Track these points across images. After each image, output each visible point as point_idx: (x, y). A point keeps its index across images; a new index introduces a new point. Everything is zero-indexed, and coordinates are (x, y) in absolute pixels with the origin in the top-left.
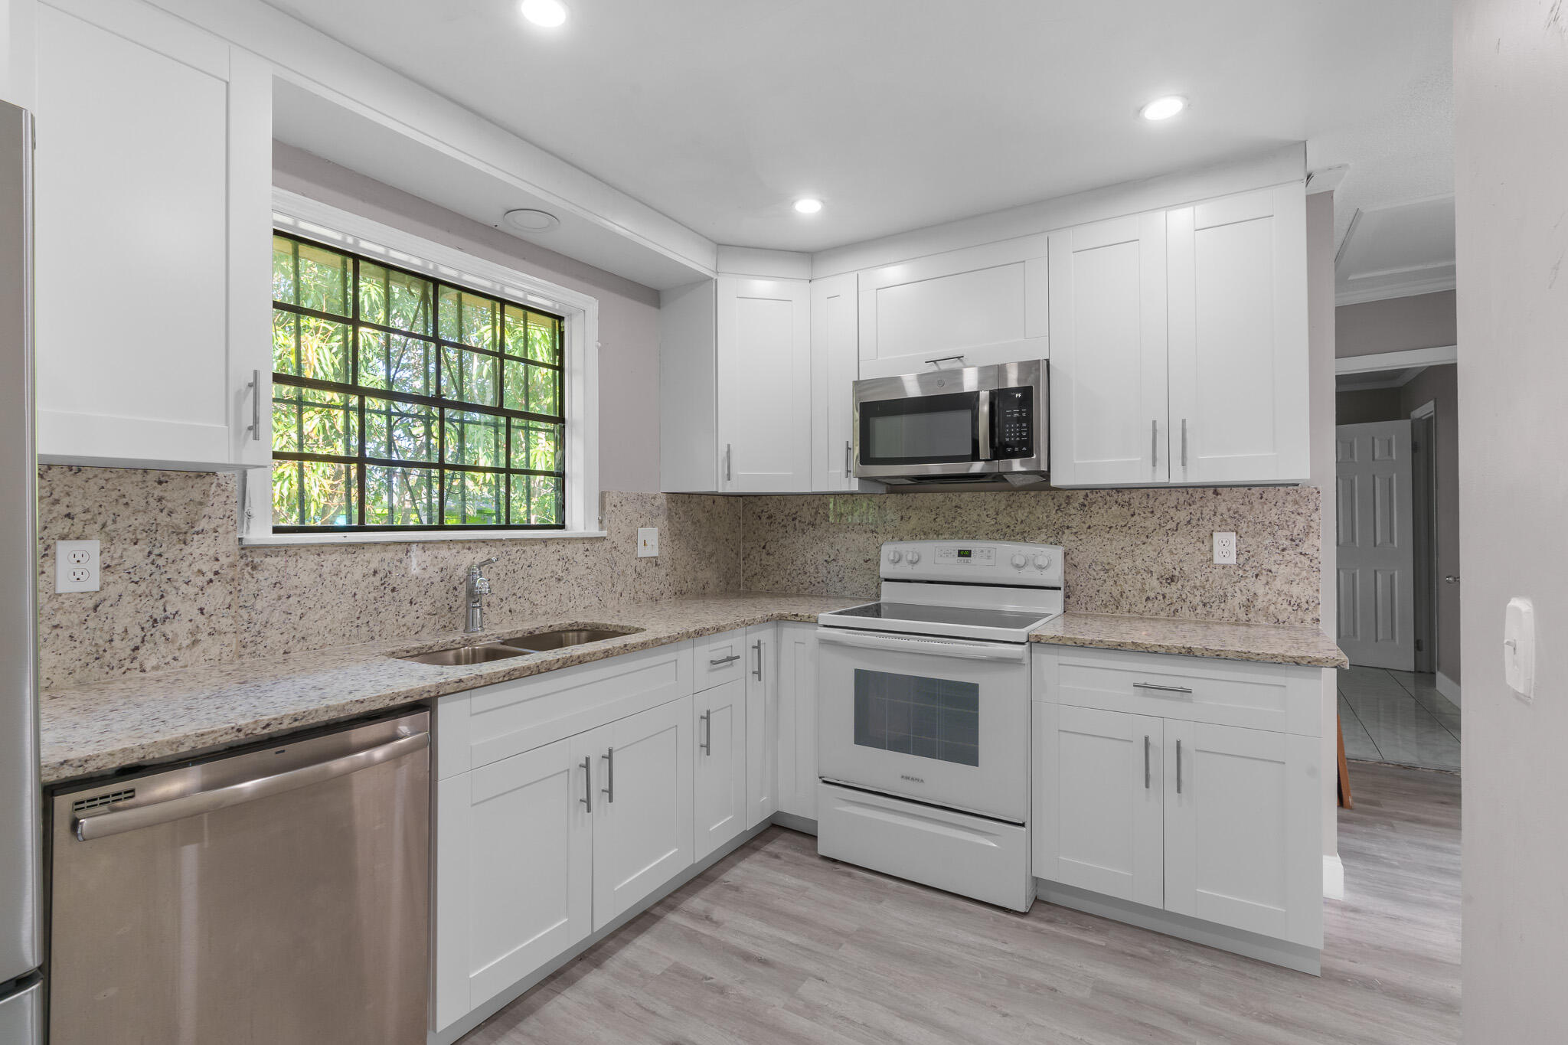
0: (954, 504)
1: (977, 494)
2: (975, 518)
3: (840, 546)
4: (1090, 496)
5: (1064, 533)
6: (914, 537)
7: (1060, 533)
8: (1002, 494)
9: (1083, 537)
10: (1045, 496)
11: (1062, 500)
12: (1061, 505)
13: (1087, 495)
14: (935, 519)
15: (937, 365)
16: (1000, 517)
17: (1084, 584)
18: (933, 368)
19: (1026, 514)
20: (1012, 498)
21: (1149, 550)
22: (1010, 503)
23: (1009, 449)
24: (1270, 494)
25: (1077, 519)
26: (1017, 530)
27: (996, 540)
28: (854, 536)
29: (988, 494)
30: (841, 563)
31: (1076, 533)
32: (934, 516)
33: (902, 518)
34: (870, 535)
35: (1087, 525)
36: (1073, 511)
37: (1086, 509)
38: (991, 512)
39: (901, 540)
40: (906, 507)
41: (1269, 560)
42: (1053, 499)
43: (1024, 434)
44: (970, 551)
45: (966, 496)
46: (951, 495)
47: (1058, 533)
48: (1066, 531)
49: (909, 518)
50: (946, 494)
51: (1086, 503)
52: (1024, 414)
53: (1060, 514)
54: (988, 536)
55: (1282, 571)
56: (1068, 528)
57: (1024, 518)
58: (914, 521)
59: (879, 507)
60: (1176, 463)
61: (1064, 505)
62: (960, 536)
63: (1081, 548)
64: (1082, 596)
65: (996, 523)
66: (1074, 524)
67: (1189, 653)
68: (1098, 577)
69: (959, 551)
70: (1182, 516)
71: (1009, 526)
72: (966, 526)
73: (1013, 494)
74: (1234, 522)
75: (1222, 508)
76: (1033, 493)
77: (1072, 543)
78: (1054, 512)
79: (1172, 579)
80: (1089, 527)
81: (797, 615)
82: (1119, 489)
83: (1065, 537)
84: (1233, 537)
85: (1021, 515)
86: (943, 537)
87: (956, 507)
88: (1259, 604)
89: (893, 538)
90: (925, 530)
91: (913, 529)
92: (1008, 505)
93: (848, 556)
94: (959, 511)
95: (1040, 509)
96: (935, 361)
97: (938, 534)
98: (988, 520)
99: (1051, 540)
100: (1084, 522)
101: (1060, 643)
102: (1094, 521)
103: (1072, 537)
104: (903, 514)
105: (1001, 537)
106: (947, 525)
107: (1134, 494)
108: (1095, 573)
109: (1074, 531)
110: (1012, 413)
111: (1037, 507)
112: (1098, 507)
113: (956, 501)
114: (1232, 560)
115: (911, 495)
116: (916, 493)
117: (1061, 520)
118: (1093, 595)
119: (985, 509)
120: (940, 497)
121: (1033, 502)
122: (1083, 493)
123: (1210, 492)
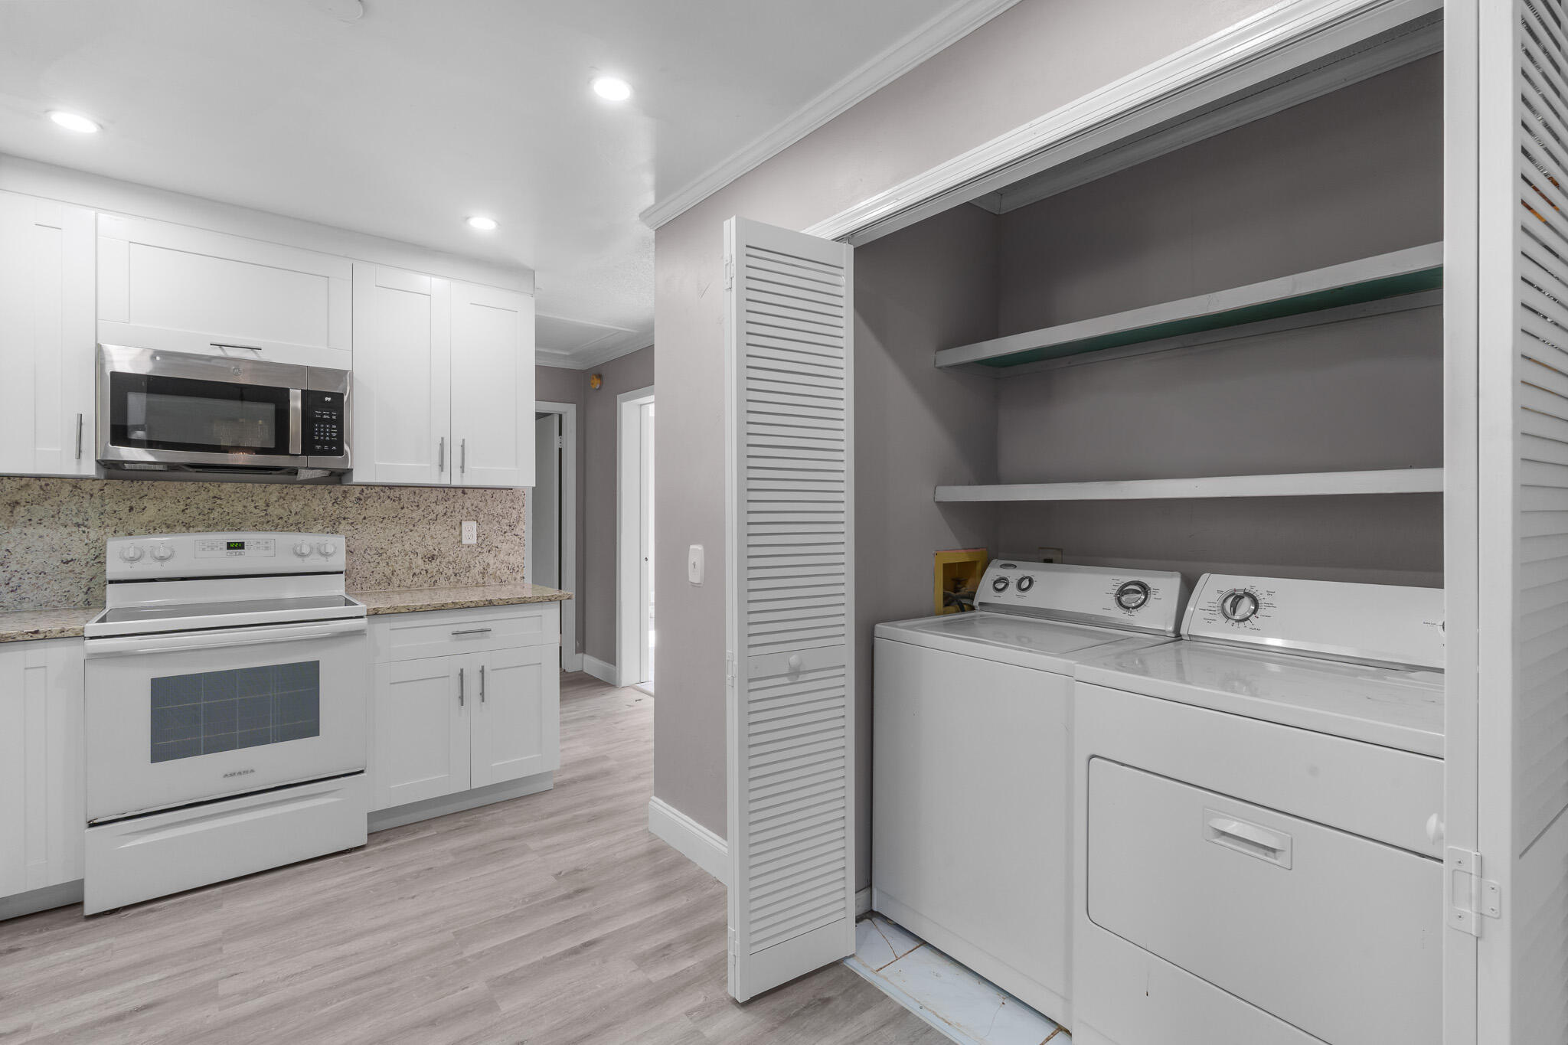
0: (211, 494)
1: (243, 485)
2: (240, 509)
3: (13, 545)
4: (366, 491)
5: (340, 523)
6: (152, 531)
7: (337, 523)
8: (272, 488)
9: (359, 526)
10: (322, 490)
11: (339, 495)
12: (338, 498)
13: (363, 491)
14: (183, 511)
15: (223, 350)
16: (270, 509)
17: (359, 567)
18: (217, 352)
19: (300, 506)
20: (285, 491)
21: (415, 536)
22: (283, 495)
23: (318, 447)
24: (497, 494)
25: (354, 511)
26: (290, 521)
27: (266, 531)
28: (41, 530)
29: (257, 485)
30: (14, 567)
31: (352, 523)
32: (183, 507)
33: (131, 509)
34: (75, 529)
35: (363, 517)
36: (350, 504)
37: (362, 502)
38: (261, 504)
39: (130, 534)
40: (138, 496)
41: (496, 539)
42: (330, 493)
43: (334, 435)
44: (243, 544)
45: (228, 487)
46: (207, 485)
47: (334, 524)
48: (342, 521)
49: (144, 509)
50: (201, 483)
51: (362, 497)
52: (334, 417)
53: (337, 506)
54: (255, 527)
55: (505, 547)
56: (344, 519)
57: (298, 510)
58: (151, 511)
59: (92, 495)
60: (456, 471)
61: (341, 498)
62: (219, 528)
63: (357, 536)
64: (358, 577)
65: (266, 514)
66: (350, 516)
67: (490, 604)
68: (372, 560)
69: (229, 544)
70: (440, 509)
71: (281, 518)
72: (228, 517)
73: (286, 487)
74: (475, 515)
75: (468, 504)
76: (308, 487)
77: (349, 532)
78: (330, 505)
79: (433, 558)
80: (365, 518)
81: (36, 632)
82: (391, 487)
83: (342, 527)
84: (474, 524)
85: (296, 506)
86: (196, 529)
87: (215, 497)
88: (490, 571)
89: (115, 532)
90: (168, 522)
91: (150, 521)
92: (281, 497)
93: (30, 557)
94: (219, 502)
95: (316, 502)
96: (220, 346)
97: (188, 527)
98: (256, 511)
99: (328, 530)
100: (360, 514)
101: (396, 611)
102: (369, 513)
103: (349, 527)
104: (133, 504)
105: (273, 528)
106: (201, 517)
107: (404, 491)
108: (369, 557)
109: (350, 521)
110: (322, 415)
111: (313, 500)
112: (372, 501)
113: (214, 490)
114: (474, 541)
115: (145, 482)
116: (156, 480)
117: (338, 512)
118: (368, 576)
119: (253, 501)
120: (191, 487)
121: (308, 495)
122: (360, 488)
123: (460, 492)
